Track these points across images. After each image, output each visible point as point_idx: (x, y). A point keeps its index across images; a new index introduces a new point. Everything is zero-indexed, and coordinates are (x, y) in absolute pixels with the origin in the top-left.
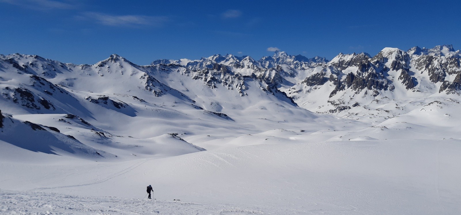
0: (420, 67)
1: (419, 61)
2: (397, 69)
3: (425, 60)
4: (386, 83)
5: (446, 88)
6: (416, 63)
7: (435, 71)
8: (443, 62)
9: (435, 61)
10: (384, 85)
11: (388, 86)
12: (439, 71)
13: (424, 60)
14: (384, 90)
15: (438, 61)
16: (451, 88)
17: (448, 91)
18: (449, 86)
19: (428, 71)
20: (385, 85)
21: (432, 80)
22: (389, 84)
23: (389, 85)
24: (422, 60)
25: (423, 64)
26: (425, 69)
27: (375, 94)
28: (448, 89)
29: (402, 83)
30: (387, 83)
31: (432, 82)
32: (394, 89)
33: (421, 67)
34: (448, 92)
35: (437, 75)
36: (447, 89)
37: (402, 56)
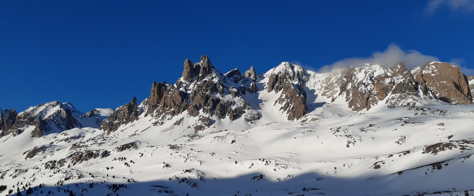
0: (329, 91)
1: (328, 82)
2: (277, 89)
3: (339, 78)
4: (239, 105)
5: (387, 95)
6: (321, 86)
7: (360, 88)
8: (376, 75)
9: (359, 74)
10: (233, 108)
11: (245, 112)
12: (369, 88)
13: (337, 78)
14: (230, 118)
15: (366, 73)
16: (403, 92)
17: (393, 98)
18: (394, 87)
19: (345, 95)
20: (236, 110)
21: (353, 107)
22: (249, 109)
23: (246, 110)
24: (334, 78)
25: (335, 85)
26: (341, 94)
27: (199, 124)
28: (393, 95)
29: (282, 110)
30: (242, 106)
31: (353, 110)
32: (259, 118)
33: (331, 92)
34: (393, 101)
35: (364, 94)
36: (390, 95)
37: (294, 73)
